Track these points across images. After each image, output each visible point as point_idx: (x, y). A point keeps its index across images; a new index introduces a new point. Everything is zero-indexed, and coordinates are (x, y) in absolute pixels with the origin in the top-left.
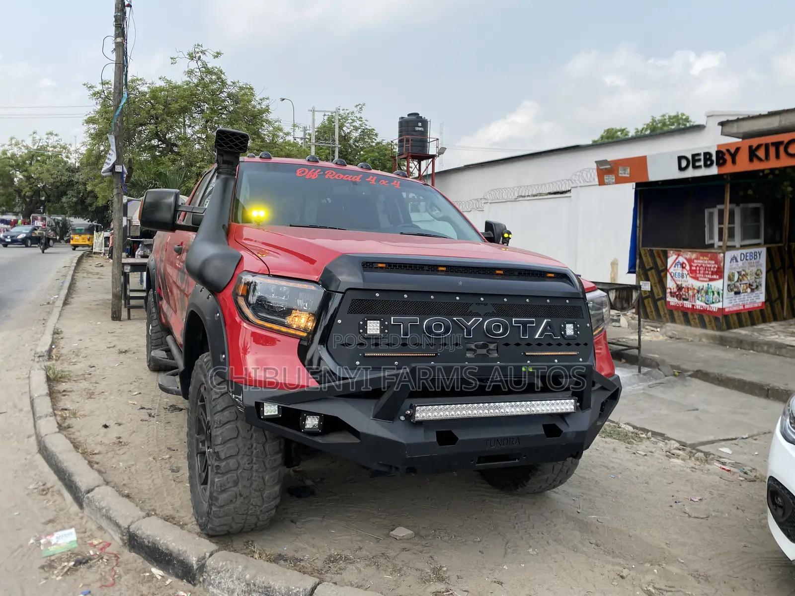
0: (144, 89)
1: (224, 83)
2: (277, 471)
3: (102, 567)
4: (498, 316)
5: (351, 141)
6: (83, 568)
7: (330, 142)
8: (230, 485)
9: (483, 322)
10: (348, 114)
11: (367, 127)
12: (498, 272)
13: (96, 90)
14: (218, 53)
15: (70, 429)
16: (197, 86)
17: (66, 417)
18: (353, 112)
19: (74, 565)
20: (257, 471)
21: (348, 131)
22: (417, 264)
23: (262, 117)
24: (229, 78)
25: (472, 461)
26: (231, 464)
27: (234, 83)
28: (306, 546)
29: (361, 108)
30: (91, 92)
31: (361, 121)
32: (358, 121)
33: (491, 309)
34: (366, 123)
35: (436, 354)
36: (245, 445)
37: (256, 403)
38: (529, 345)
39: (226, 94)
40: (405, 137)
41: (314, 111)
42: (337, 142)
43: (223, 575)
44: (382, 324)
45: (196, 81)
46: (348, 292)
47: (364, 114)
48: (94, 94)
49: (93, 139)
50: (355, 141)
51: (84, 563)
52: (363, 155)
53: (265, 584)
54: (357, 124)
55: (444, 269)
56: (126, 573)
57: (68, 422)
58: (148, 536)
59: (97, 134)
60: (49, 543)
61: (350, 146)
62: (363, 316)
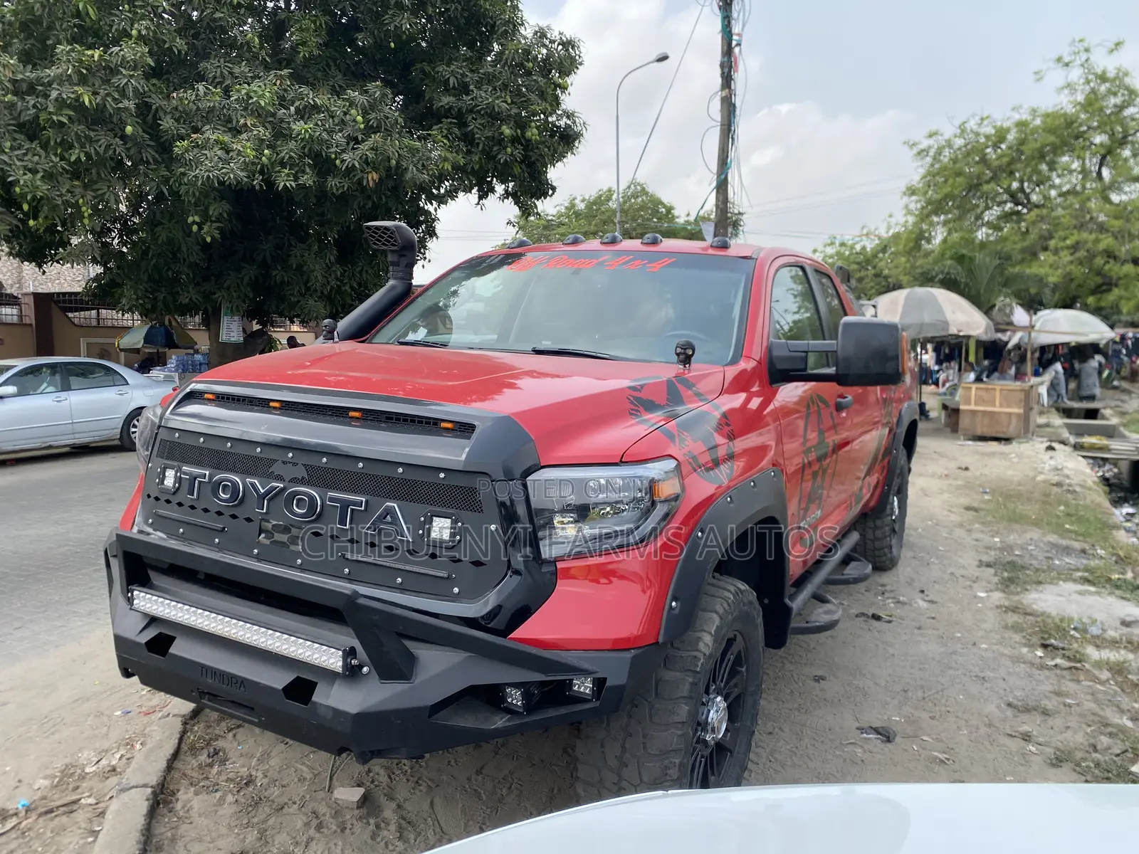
4: (306, 484)
9: (283, 490)
12: (352, 414)
14: (1117, 44)
16: (1083, 106)
22: (246, 397)
25: (192, 692)
33: (301, 472)
35: (223, 529)
44: (175, 475)
45: (1081, 98)
55: (277, 405)
62: (163, 462)
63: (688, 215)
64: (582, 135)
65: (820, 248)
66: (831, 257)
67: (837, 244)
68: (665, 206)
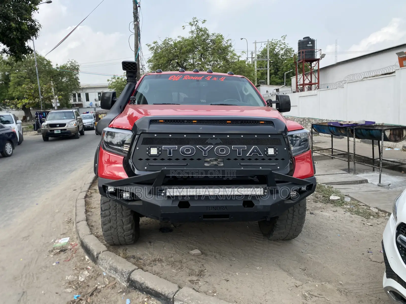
0: (172, 43)
1: (208, 35)
2: (129, 218)
3: (69, 253)
4: (223, 145)
5: (280, 56)
6: (62, 253)
7: (265, 58)
8: (107, 222)
9: (214, 148)
10: (278, 42)
11: (288, 47)
12: (228, 122)
13: (152, 46)
14: (204, 21)
15: (91, 198)
16: (195, 38)
17: (92, 193)
18: (280, 40)
19: (59, 252)
20: (119, 217)
21: (278, 51)
22: (180, 120)
23: (228, 50)
24: (210, 32)
25: (200, 217)
26: (107, 213)
27: (213, 34)
28: (148, 253)
29: (284, 38)
30: (149, 48)
31: (285, 44)
32: (283, 45)
33: (219, 141)
34: (288, 45)
35: (187, 164)
36: (113, 205)
37: (103, 186)
38: (243, 159)
39: (209, 41)
40: (301, 51)
41: (256, 43)
42: (268, 58)
43: (104, 261)
44: (158, 149)
45: (195, 36)
46: (142, 134)
47: (286, 41)
48: (151, 48)
49: (152, 69)
50: (282, 56)
51: (64, 251)
52: (286, 63)
53: (115, 267)
54: (283, 46)
55: (196, 121)
56: (76, 257)
57: (92, 194)
58: (85, 242)
59: (152, 67)
60: (58, 242)
61: (279, 58)
62: (148, 146)
63: (57, 65)
64: (39, 30)
65: (110, 79)
66: (115, 83)
67: (116, 78)
68: (47, 61)
